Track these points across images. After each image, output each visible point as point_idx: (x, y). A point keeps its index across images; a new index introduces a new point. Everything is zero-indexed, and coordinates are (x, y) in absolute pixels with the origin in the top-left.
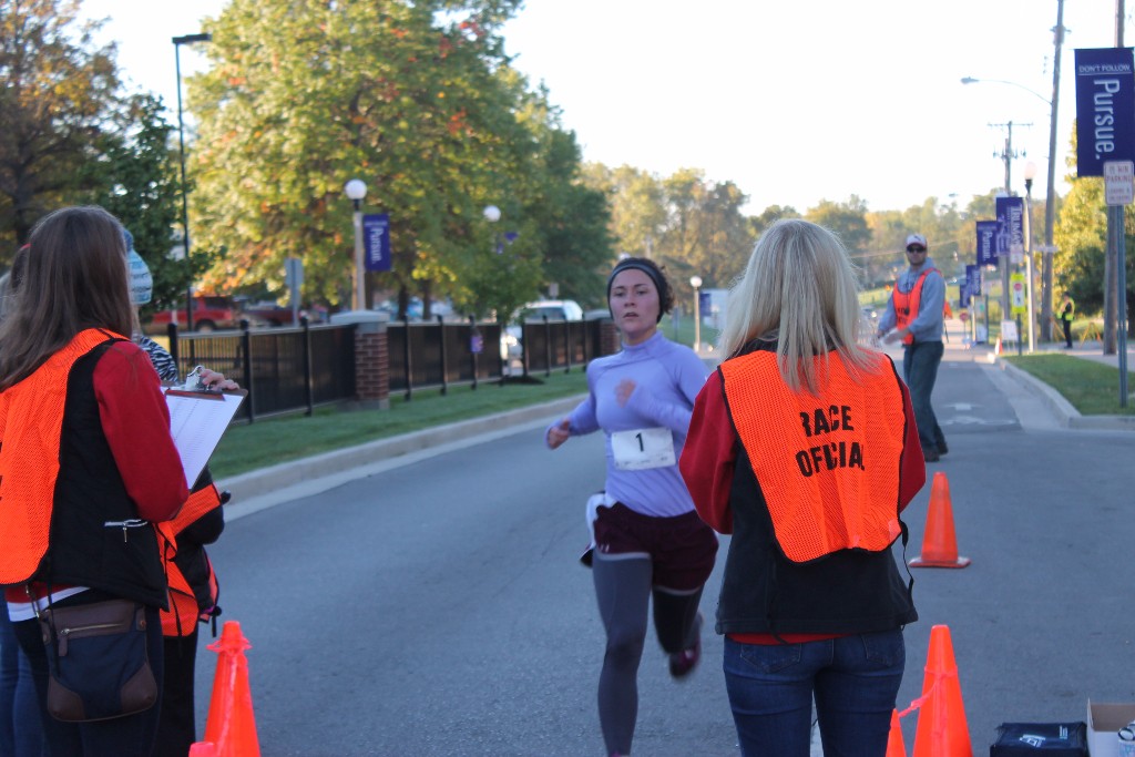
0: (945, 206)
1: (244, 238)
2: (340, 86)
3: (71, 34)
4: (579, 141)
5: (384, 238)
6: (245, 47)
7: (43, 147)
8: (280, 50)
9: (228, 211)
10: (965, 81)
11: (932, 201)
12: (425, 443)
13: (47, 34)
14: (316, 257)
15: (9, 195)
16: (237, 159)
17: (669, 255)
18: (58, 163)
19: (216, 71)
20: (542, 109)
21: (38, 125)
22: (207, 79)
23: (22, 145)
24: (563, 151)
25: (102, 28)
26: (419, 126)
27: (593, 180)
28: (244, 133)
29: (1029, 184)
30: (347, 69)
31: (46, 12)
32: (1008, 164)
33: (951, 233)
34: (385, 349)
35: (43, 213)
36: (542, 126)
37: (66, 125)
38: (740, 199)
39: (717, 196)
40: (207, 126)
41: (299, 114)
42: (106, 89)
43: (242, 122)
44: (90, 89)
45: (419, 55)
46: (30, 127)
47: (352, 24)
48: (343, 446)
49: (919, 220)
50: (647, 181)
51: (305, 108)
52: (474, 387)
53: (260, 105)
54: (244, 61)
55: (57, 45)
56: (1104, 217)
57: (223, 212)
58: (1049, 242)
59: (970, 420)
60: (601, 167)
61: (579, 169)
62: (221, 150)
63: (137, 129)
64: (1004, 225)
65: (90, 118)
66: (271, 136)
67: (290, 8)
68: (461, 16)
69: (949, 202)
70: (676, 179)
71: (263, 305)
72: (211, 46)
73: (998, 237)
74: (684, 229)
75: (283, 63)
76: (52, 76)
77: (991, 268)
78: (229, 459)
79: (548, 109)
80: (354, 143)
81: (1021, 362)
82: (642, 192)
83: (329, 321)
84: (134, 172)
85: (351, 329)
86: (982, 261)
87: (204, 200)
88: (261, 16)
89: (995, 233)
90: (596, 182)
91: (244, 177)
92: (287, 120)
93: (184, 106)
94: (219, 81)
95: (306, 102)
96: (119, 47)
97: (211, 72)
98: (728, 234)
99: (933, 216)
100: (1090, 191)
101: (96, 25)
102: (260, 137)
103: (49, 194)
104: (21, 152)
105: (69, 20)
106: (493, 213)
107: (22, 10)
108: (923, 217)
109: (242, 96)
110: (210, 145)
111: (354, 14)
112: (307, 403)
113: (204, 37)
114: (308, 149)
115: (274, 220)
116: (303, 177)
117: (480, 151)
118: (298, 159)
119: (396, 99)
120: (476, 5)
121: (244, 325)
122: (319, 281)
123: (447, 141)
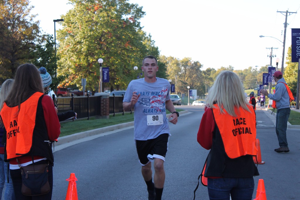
0: (254, 69)
1: (71, 73)
2: (97, 34)
3: (27, 18)
4: (159, 50)
5: (108, 74)
6: (72, 23)
7: (20, 48)
8: (81, 24)
9: (67, 66)
10: (261, 36)
11: (251, 68)
12: (119, 128)
13: (21, 18)
14: (90, 78)
15: (10, 60)
16: (69, 52)
17: (181, 80)
18: (23, 52)
19: (65, 29)
20: (150, 41)
21: (18, 42)
22: (62, 31)
23: (14, 47)
24: (155, 53)
25: (35, 17)
26: (117, 45)
27: (162, 60)
28: (71, 45)
29: (277, 64)
30: (99, 30)
31: (21, 12)
32: (271, 59)
33: (255, 76)
34: (109, 103)
35: (19, 65)
36: (149, 46)
37: (25, 42)
38: (201, 66)
39: (194, 65)
40: (62, 43)
41: (86, 41)
42: (36, 33)
43: (71, 43)
44: (32, 33)
45: (118, 26)
46: (16, 42)
47: (100, 18)
48: (97, 128)
49: (247, 73)
50: (176, 60)
51: (87, 39)
52: (131, 113)
53: (76, 38)
54: (72, 27)
55: (23, 22)
56: (297, 73)
57: (65, 66)
59: (262, 125)
60: (164, 57)
61: (159, 57)
62: (65, 50)
64: (270, 74)
65: (32, 40)
66: (79, 46)
67: (84, 13)
68: (129, 16)
69: (255, 68)
70: (183, 60)
71: (75, 91)
72: (64, 23)
73: (269, 77)
74: (185, 74)
75: (82, 27)
76: (22, 29)
77: (266, 86)
78: (68, 130)
79: (151, 41)
80: (100, 49)
82: (175, 63)
83: (93, 94)
84: (45, 54)
85: (100, 97)
86: (264, 84)
87: (61, 63)
88: (77, 15)
89: (268, 77)
90: (163, 61)
91: (71, 57)
92: (83, 42)
93: (56, 38)
94: (65, 32)
95: (88, 38)
96: (40, 22)
97: (63, 29)
98: (197, 75)
99: (251, 72)
100: (293, 66)
101: (34, 16)
102: (76, 46)
103: (21, 60)
104: (13, 49)
105: (27, 15)
106: (136, 68)
107: (15, 12)
108: (248, 72)
109: (71, 36)
110: (62, 48)
111: (101, 15)
112: (88, 116)
113: (62, 20)
114: (88, 50)
115: (79, 68)
116: (86, 57)
117: (133, 52)
118: (86, 52)
119: (112, 38)
120: (133, 13)
121: (72, 95)
122: (90, 85)
123: (125, 49)
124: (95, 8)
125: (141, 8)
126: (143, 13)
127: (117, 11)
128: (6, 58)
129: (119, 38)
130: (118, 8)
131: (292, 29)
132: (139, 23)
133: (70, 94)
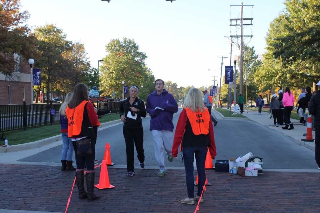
1: (107, 89)
2: (121, 68)
3: (84, 60)
4: (154, 76)
5: (127, 89)
6: (108, 62)
7: (80, 75)
8: (113, 63)
10: (209, 70)
11: (204, 87)
13: (81, 60)
14: (117, 92)
16: (106, 78)
18: (81, 78)
22: (103, 66)
23: (77, 75)
24: (152, 78)
26: (132, 74)
29: (218, 84)
30: (122, 66)
31: (81, 56)
32: (214, 82)
36: (149, 74)
37: (83, 72)
38: (177, 85)
39: (173, 85)
40: (102, 73)
41: (115, 72)
42: (89, 67)
43: (107, 73)
44: (87, 68)
45: (132, 64)
46: (78, 72)
47: (123, 60)
53: (110, 70)
54: (108, 64)
55: (82, 62)
56: (228, 90)
57: (104, 85)
58: (220, 93)
61: (154, 80)
62: (104, 76)
63: (93, 73)
65: (86, 71)
66: (111, 75)
67: (115, 57)
68: (139, 59)
69: (206, 87)
70: (168, 82)
71: (109, 98)
75: (113, 65)
76: (81, 65)
77: (211, 96)
78: (105, 120)
79: (150, 72)
80: (123, 76)
81: (216, 109)
83: (119, 100)
84: (93, 79)
87: (102, 84)
88: (110, 58)
89: (213, 91)
91: (107, 80)
92: (114, 73)
93: (99, 70)
95: (116, 70)
98: (175, 90)
101: (88, 59)
105: (84, 58)
106: (142, 86)
107: (78, 56)
108: (202, 89)
109: (107, 69)
111: (124, 58)
112: (116, 112)
113: (102, 61)
114: (116, 77)
115: (111, 86)
116: (116, 81)
117: (141, 78)
118: (115, 78)
119: (129, 70)
120: (141, 57)
121: (108, 101)
122: (117, 95)
123: (136, 76)
124: (121, 54)
125: (145, 55)
126: (146, 57)
127: (132, 56)
128: (73, 81)
129: (133, 71)
130: (133, 54)
131: (225, 66)
132: (144, 62)
133: (107, 100)
